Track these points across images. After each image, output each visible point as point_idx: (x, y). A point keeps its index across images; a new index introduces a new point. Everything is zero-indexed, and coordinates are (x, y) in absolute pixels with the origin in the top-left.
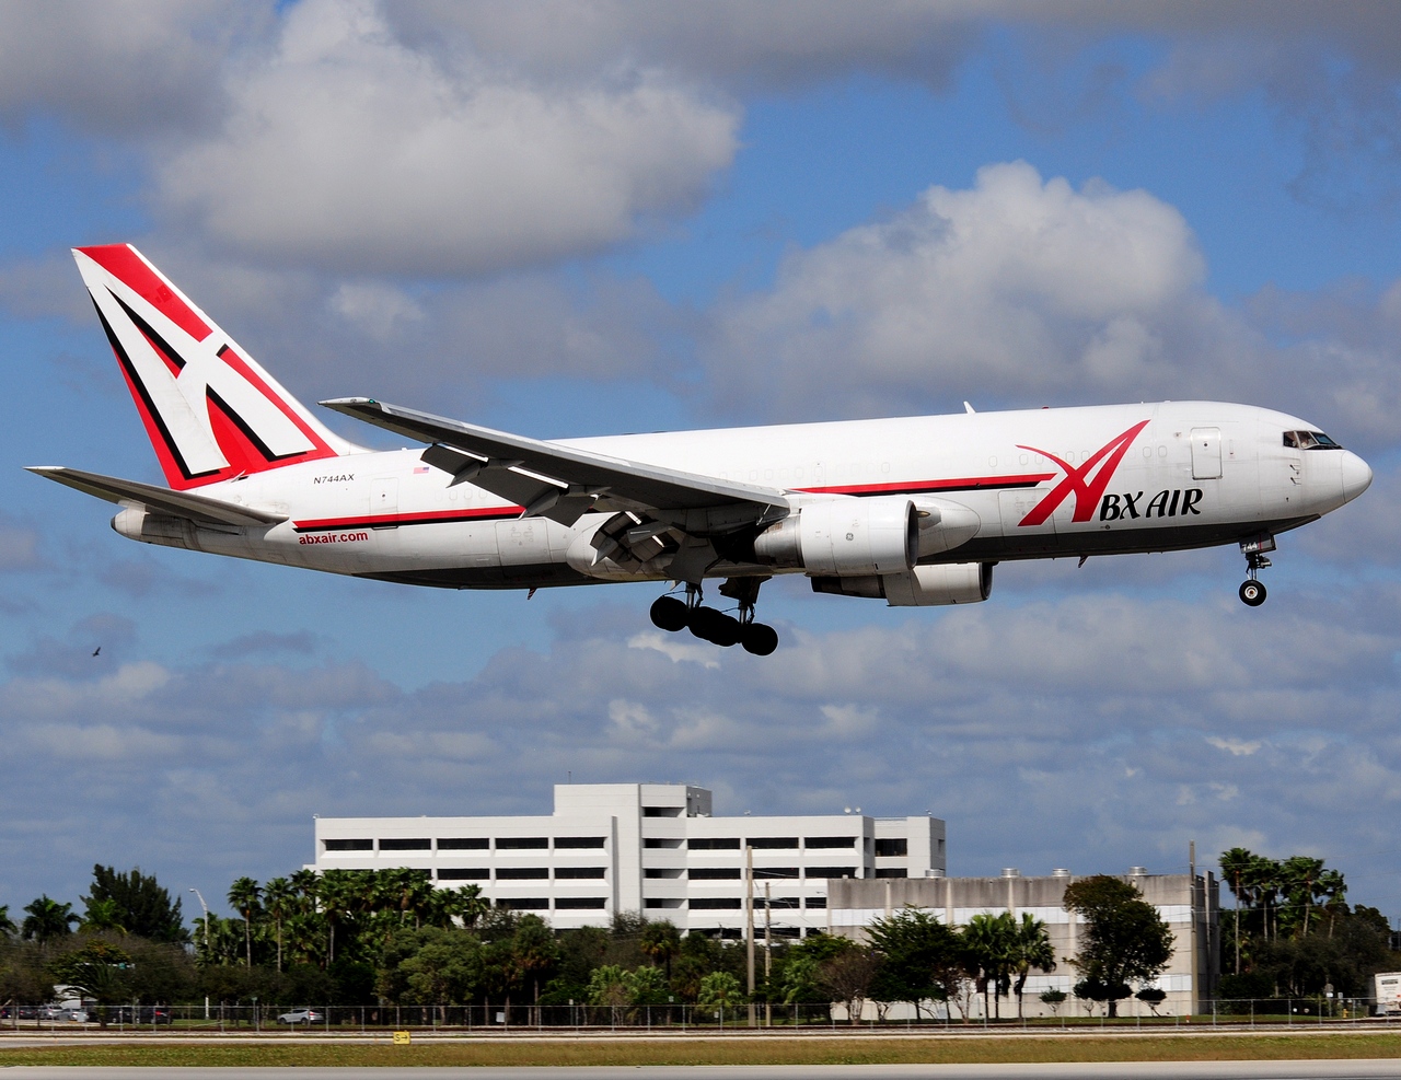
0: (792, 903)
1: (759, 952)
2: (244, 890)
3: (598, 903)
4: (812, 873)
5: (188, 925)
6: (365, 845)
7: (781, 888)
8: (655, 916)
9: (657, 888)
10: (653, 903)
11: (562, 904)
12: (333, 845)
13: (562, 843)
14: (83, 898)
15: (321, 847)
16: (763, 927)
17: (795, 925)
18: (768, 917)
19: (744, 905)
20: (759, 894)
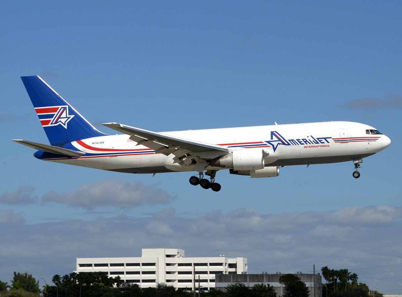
0: (206, 281)
1: (197, 294)
2: (56, 278)
3: (153, 281)
4: (211, 273)
5: (41, 288)
6: (90, 265)
7: (203, 277)
8: (169, 284)
9: (170, 277)
10: (168, 281)
11: (144, 281)
12: (81, 265)
13: (144, 264)
14: (11, 281)
15: (78, 266)
16: (198, 287)
17: (206, 287)
18: (199, 285)
19: (193, 281)
20: (197, 278)
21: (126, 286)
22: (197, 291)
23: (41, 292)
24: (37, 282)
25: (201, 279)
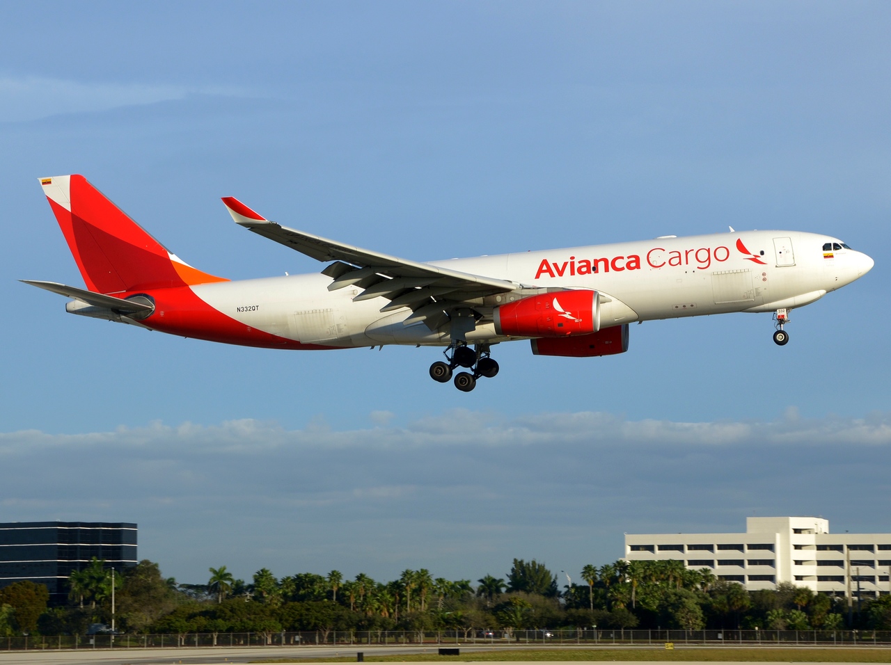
0: (871, 579)
1: (854, 602)
2: (588, 570)
3: (771, 578)
4: (882, 563)
5: (561, 588)
6: (650, 548)
7: (865, 571)
8: (800, 584)
9: (800, 570)
10: (798, 578)
11: (752, 578)
12: (634, 548)
13: (751, 547)
14: (507, 575)
15: (628, 549)
16: (856, 590)
17: (873, 589)
18: (858, 586)
19: (846, 579)
20: (854, 573)
21: (719, 587)
22: (856, 598)
23: (560, 596)
24: (553, 577)
25: (861, 574)
